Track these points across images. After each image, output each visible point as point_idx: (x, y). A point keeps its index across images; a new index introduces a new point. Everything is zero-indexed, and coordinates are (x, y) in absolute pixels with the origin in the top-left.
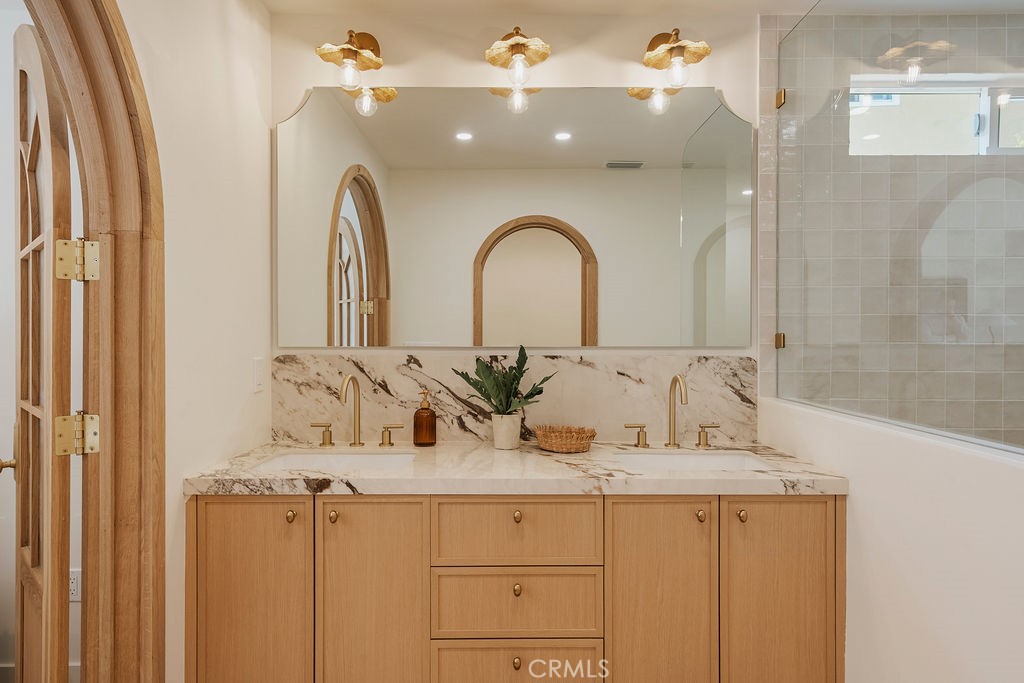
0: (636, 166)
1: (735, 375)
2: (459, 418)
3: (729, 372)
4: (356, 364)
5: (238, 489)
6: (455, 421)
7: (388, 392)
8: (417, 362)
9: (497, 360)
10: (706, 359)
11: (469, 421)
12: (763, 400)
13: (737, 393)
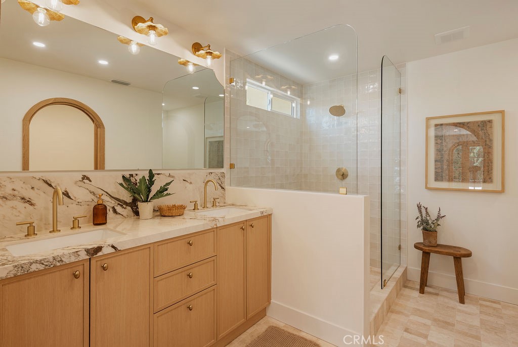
0: (126, 84)
1: (220, 179)
2: (113, 208)
3: (218, 178)
4: (46, 182)
5: (34, 268)
6: (111, 210)
7: (69, 197)
8: (88, 179)
9: (132, 176)
10: (211, 173)
11: (119, 209)
12: (226, 187)
13: (220, 185)
